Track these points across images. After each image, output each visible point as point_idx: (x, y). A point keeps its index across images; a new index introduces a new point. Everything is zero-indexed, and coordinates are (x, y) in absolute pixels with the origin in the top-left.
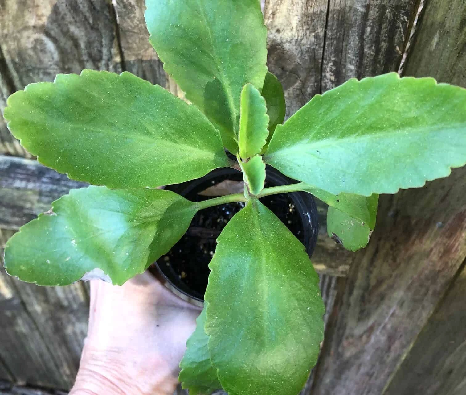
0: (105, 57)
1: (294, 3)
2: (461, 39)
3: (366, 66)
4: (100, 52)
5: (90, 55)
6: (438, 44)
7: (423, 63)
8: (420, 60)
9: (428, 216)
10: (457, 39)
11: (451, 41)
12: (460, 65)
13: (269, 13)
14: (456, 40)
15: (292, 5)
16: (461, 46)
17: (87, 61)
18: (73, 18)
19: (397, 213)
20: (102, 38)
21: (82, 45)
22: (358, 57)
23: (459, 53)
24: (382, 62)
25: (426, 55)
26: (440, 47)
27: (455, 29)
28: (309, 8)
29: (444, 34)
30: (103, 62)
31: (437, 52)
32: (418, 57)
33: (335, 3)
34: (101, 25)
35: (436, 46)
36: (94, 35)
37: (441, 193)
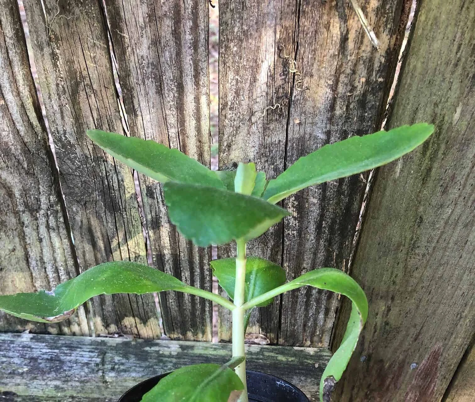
0: (44, 206)
1: (251, 133)
2: (425, 165)
3: (330, 198)
4: (38, 200)
5: (26, 205)
6: (402, 171)
7: (388, 193)
8: (385, 190)
9: (401, 357)
10: (421, 164)
11: (414, 167)
12: (425, 192)
13: (224, 145)
14: (420, 165)
15: (249, 136)
16: (425, 171)
17: (24, 212)
18: (5, 162)
19: (369, 357)
20: (39, 184)
21: (17, 194)
22: (320, 189)
23: (423, 179)
24: (346, 192)
25: (390, 183)
26: (405, 174)
27: (418, 154)
28: (266, 137)
29: (407, 159)
30: (42, 212)
31: (401, 180)
32: (382, 186)
33: (294, 131)
34: (37, 170)
35: (400, 173)
36: (30, 181)
37: (413, 332)
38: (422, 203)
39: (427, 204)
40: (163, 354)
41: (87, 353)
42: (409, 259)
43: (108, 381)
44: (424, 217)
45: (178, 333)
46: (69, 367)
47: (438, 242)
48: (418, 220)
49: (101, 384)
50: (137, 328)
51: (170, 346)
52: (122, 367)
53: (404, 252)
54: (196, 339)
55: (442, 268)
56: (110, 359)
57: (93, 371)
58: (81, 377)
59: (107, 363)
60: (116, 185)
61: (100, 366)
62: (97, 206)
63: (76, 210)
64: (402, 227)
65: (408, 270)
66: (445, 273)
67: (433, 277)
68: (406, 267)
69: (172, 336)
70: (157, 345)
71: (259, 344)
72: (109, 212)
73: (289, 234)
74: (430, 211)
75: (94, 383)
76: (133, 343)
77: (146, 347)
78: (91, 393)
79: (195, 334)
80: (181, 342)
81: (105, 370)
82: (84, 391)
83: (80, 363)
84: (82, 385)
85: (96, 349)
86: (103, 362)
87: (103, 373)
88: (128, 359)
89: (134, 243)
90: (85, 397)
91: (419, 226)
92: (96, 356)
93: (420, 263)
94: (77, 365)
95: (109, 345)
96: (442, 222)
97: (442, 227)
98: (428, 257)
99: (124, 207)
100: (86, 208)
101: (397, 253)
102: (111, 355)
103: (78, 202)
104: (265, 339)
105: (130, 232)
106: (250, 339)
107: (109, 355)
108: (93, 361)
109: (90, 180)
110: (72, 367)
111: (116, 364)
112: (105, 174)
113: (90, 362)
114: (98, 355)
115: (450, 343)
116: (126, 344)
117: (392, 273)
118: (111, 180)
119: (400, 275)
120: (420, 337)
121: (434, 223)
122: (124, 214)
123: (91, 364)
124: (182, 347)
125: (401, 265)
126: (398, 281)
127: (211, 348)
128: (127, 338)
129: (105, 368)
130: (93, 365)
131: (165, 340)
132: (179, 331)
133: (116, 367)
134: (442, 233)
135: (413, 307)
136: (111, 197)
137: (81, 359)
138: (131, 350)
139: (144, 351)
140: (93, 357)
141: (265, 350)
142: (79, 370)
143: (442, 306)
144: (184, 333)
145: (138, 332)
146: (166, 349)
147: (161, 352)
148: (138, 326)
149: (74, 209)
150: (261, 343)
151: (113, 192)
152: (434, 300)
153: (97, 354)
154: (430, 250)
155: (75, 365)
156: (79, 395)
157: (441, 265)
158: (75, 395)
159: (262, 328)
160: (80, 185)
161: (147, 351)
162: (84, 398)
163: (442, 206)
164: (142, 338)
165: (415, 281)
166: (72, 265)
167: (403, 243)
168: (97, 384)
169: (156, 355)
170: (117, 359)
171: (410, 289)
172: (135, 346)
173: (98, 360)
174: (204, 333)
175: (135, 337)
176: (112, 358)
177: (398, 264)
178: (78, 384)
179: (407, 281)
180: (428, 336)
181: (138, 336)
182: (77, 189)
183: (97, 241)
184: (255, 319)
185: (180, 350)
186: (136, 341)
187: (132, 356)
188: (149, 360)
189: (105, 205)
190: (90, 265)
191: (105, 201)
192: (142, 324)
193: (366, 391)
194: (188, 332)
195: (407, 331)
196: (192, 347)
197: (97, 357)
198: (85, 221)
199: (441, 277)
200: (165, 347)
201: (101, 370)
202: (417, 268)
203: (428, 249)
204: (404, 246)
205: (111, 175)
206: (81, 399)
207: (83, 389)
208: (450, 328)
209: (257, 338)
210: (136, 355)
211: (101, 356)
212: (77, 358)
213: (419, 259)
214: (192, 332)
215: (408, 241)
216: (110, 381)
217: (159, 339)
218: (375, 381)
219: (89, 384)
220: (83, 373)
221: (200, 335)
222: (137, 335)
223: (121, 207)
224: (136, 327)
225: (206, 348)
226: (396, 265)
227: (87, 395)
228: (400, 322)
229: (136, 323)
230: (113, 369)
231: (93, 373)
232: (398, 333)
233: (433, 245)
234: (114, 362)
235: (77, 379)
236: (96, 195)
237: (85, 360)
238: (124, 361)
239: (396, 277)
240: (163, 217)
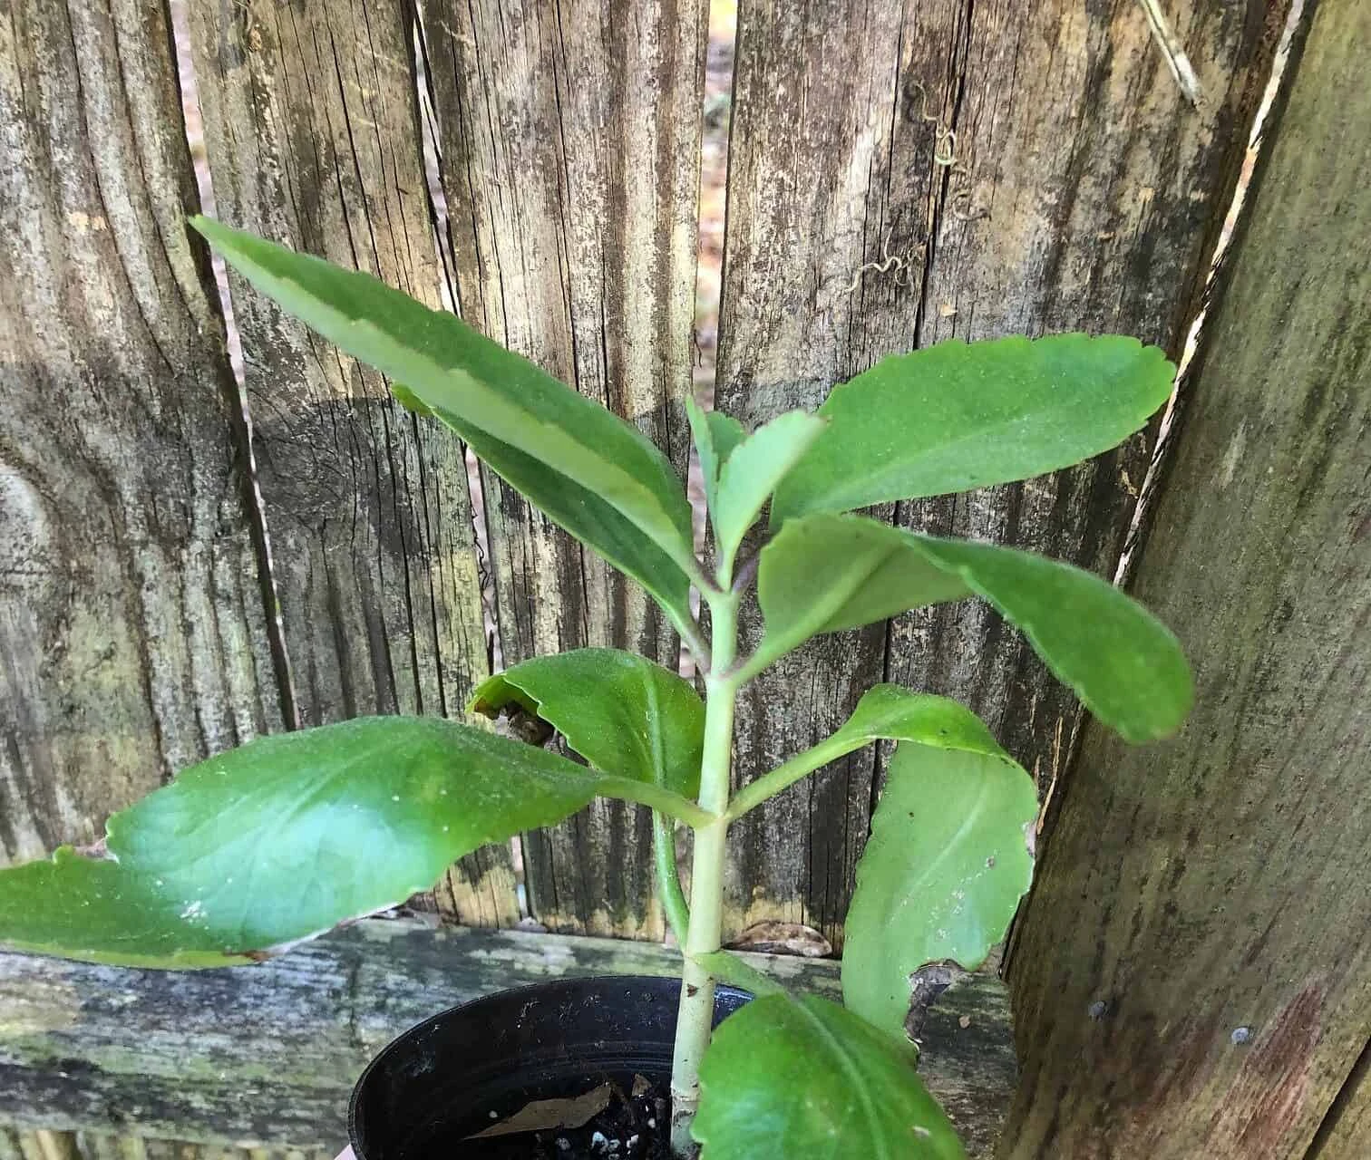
0: (202, 531)
1: (811, 340)
2: (1309, 450)
3: (1030, 537)
4: (187, 511)
5: (153, 526)
6: (1240, 466)
7: (1196, 527)
8: (1188, 519)
9: (1206, 1008)
10: (1297, 447)
11: (1278, 456)
12: (1304, 531)
13: (731, 372)
14: (1295, 451)
15: (805, 347)
16: (1309, 469)
17: (144, 544)
18: (97, 398)
19: (1114, 1006)
20: (192, 466)
21: (128, 493)
22: (1003, 509)
23: (1302, 493)
24: (1077, 521)
25: (1206, 502)
26: (1249, 475)
27: (1291, 418)
28: (856, 354)
29: (1259, 434)
30: (197, 547)
31: (1239, 491)
32: (1183, 509)
33: (936, 338)
34: (189, 423)
35: (1235, 473)
36: (166, 457)
37: (1245, 935)
38: (1295, 562)
39: (1309, 565)
40: (524, 971)
41: (308, 960)
42: (1245, 726)
43: (364, 1040)
44: (1298, 605)
45: (569, 914)
46: (256, 997)
47: (1332, 677)
48: (1278, 613)
49: (344, 1049)
50: (452, 896)
51: (546, 948)
52: (407, 1004)
53: (1234, 701)
54: (619, 933)
55: (1339, 753)
56: (372, 979)
57: (322, 1011)
58: (289, 1026)
59: (366, 990)
60: (413, 476)
61: (344, 998)
62: (358, 534)
63: (296, 543)
64: (1233, 630)
65: (1241, 756)
66: (1347, 771)
67: (1311, 779)
68: (1234, 748)
69: (551, 921)
70: (507, 944)
71: (800, 954)
72: (392, 554)
73: (904, 637)
74: (1314, 584)
75: (325, 1045)
76: (440, 936)
77: (477, 947)
78: (315, 1074)
79: (618, 918)
80: (578, 941)
81: (359, 1010)
82: (294, 1068)
83: (286, 986)
84: (291, 1048)
85: (335, 949)
86: (353, 987)
87: (352, 1017)
88: (423, 981)
89: (456, 646)
90: (296, 1084)
91: (1280, 630)
92: (333, 970)
93: (1276, 737)
94: (277, 993)
95: (370, 938)
96: (1348, 622)
97: (1347, 636)
98: (1301, 719)
99: (433, 540)
100: (323, 541)
101: (1213, 707)
102: (375, 967)
103: (303, 522)
104: (818, 940)
105: (447, 615)
106: (776, 938)
107: (369, 968)
108: (326, 982)
109: (341, 458)
110: (262, 997)
111: (389, 994)
112: (384, 443)
113: (316, 986)
114: (340, 967)
115: (1350, 972)
116: (418, 938)
117: (1194, 763)
118: (400, 462)
119: (1218, 767)
120: (1265, 951)
121: (1324, 623)
122: (432, 563)
123: (319, 990)
124: (577, 953)
125: (1222, 743)
126: (1210, 786)
127: (663, 960)
128: (423, 923)
129: (358, 1005)
130: (324, 993)
131: (532, 931)
132: (572, 906)
133: (391, 1001)
134: (1348, 651)
135: (1249, 864)
136: (397, 512)
137: (289, 974)
138: (434, 955)
139: (470, 961)
140: (325, 972)
141: (817, 971)
142: (284, 1008)
143: (1332, 865)
144: (585, 914)
145: (454, 906)
146: (532, 956)
147: (518, 966)
148: (454, 888)
149: (291, 542)
150: (805, 951)
151: (404, 495)
152: (1311, 845)
153: (335, 963)
154: (1309, 703)
155: (272, 992)
156: (280, 1079)
157: (1336, 745)
158: (267, 1078)
159: (810, 908)
160: (309, 472)
161: (478, 962)
162: (293, 1087)
163: (1350, 573)
164: (466, 925)
165: (1261, 788)
166: (275, 703)
167: (1233, 676)
168: (333, 1049)
169: (505, 974)
170: (392, 979)
171: (1242, 811)
172: (445, 944)
173: (340, 981)
174: (642, 914)
175: (444, 921)
176: (380, 977)
177: (1214, 736)
178: (278, 1046)
179: (1237, 788)
180: (1288, 948)
181: (454, 916)
182: (300, 485)
183: (352, 638)
184: (793, 882)
185: (573, 962)
186: (448, 932)
187: (438, 973)
188: (484, 987)
189: (379, 533)
190: (328, 705)
191: (379, 522)
192: (468, 884)
193: (1099, 1101)
194: (598, 911)
195: (1228, 934)
196: (608, 956)
197: (336, 973)
198: (319, 577)
199: (1335, 781)
200: (529, 950)
201: (348, 1008)
202: (1267, 751)
203: (1301, 697)
204: (1234, 684)
205: (402, 447)
206: (284, 1089)
207: (292, 1063)
208: (1352, 929)
209: (794, 936)
210: (447, 970)
211: (348, 971)
212: (279, 972)
213: (1276, 727)
214: (609, 912)
215: (1246, 670)
216: (372, 1041)
217: (513, 928)
218: (1126, 1075)
219: (310, 1047)
220: (293, 1017)
221: (632, 922)
222: (449, 913)
223: (425, 541)
224: (449, 889)
225: (649, 959)
226: (1207, 739)
227: (303, 1080)
228: (1209, 908)
229: (449, 878)
230: (380, 1008)
231: (325, 1018)
232: (1202, 937)
233: (1318, 685)
234: (384, 988)
235: (275, 1032)
236: (355, 504)
237: (302, 979)
238: (412, 985)
239: (1204, 775)
240: (543, 573)
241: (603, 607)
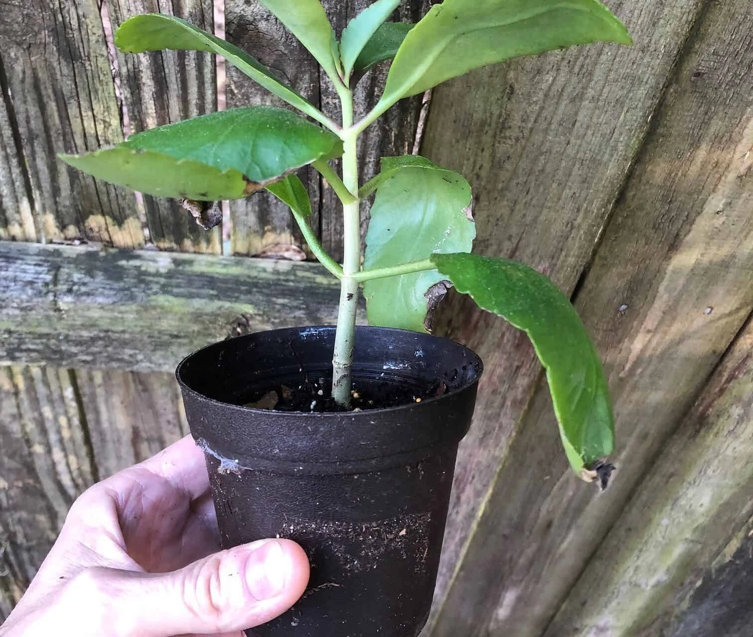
37: (507, 246)
38: (512, 67)
39: (520, 68)
40: (146, 271)
41: (32, 267)
42: (497, 145)
43: (62, 308)
44: (516, 86)
45: (171, 241)
46: (4, 287)
47: (535, 121)
48: (507, 91)
49: (52, 313)
50: (108, 232)
51: (158, 259)
52: (83, 289)
53: (491, 133)
54: (197, 251)
55: (543, 157)
56: (66, 277)
57: (39, 294)
58: (22, 301)
59: (62, 282)
60: (74, 23)
61: (51, 287)
62: (47, 51)
63: (15, 55)
64: (486, 100)
65: (497, 159)
66: (548, 165)
67: (531, 169)
68: (493, 155)
69: (162, 245)
70: (138, 257)
71: (290, 260)
72: (65, 60)
73: (328, 103)
74: (524, 79)
75: (41, 311)
76: (102, 254)
77: (121, 259)
78: (37, 327)
79: (196, 242)
80: (175, 255)
81: (58, 293)
82: (26, 323)
83: (21, 281)
84: (23, 313)
85: (46, 261)
86: (55, 281)
87: (55, 296)
88: (92, 277)
89: (102, 106)
90: (28, 331)
91: (509, 99)
92: (45, 272)
93: (512, 151)
94: (15, 285)
95: (65, 255)
96: (541, 95)
97: (541, 102)
98: (523, 142)
99: (86, 54)
100: (30, 54)
101: (480, 136)
102: (66, 270)
103: (19, 44)
104: (299, 252)
105: (96, 91)
106: (279, 252)
107: (64, 271)
108: (42, 278)
109: (36, 13)
110: (8, 287)
111: (74, 284)
112: (58, 6)
113: (36, 281)
114: (49, 271)
115: (559, 263)
116: (91, 255)
117: (475, 162)
118: (67, 15)
119: (487, 166)
120: (517, 254)
121: (529, 95)
122: (87, 65)
123: (37, 283)
124: (176, 262)
125: (487, 153)
126: (483, 173)
127: (220, 264)
128: (92, 247)
129: (58, 290)
130: (40, 284)
131: (152, 250)
132: (172, 238)
133: (75, 288)
134: (542, 108)
135: (505, 211)
136: (67, 40)
137: (23, 275)
138: (98, 264)
139: (118, 266)
140: (40, 273)
141: (299, 268)
142: (19, 292)
143: (545, 211)
144: (179, 242)
145: (110, 238)
146: (151, 263)
147: (143, 269)
148: (110, 229)
149: (12, 54)
150: (293, 258)
151: (70, 32)
152: (534, 202)
153: (46, 269)
154: (526, 133)
155: (13, 284)
156: (19, 329)
157: (542, 154)
158: (13, 328)
159: (294, 236)
160: (20, 19)
161: (122, 267)
162: (26, 333)
163: (539, 72)
164: (117, 247)
165: (508, 175)
166: (10, 135)
167: (488, 121)
168: (46, 313)
169: (136, 272)
170: (76, 276)
171: (500, 186)
172: (105, 259)
173: (49, 278)
174: (209, 241)
175: (105, 245)
176: (69, 275)
177: (483, 150)
178: (17, 312)
179: (496, 175)
180: (529, 251)
181: (110, 243)
182: (16, 26)
183: (47, 102)
184: (285, 223)
185: (172, 266)
186: (106, 250)
187: (100, 273)
188: (126, 280)
189: (58, 50)
190: (37, 136)
191: (58, 44)
192: (117, 227)
193: (446, 329)
194: (186, 240)
195: (499, 245)
196: (190, 262)
197: (46, 274)
198: (29, 72)
199: (543, 170)
200: (150, 260)
201: (52, 292)
202: (509, 158)
203: (522, 131)
204: (490, 125)
205: (67, 8)
206: (21, 334)
207: (25, 320)
208: (559, 242)
209: (287, 250)
210: (106, 271)
211: (53, 273)
212: (18, 274)
213: (512, 146)
214: (192, 240)
215: (494, 118)
216: (66, 308)
217: (142, 248)
218: (458, 315)
219: (34, 312)
220: (24, 297)
221: (203, 245)
222: (108, 242)
223: (82, 54)
224: (107, 229)
225: (212, 264)
226: (479, 151)
227: (32, 330)
228: (488, 233)
229: (106, 224)
230: (70, 291)
231: (41, 297)
232: (487, 247)
233: (530, 125)
234: (72, 281)
235: (15, 305)
236: (45, 36)
237: (29, 277)
238: (87, 279)
239: (480, 169)
240: (144, 70)
241: (176, 87)
